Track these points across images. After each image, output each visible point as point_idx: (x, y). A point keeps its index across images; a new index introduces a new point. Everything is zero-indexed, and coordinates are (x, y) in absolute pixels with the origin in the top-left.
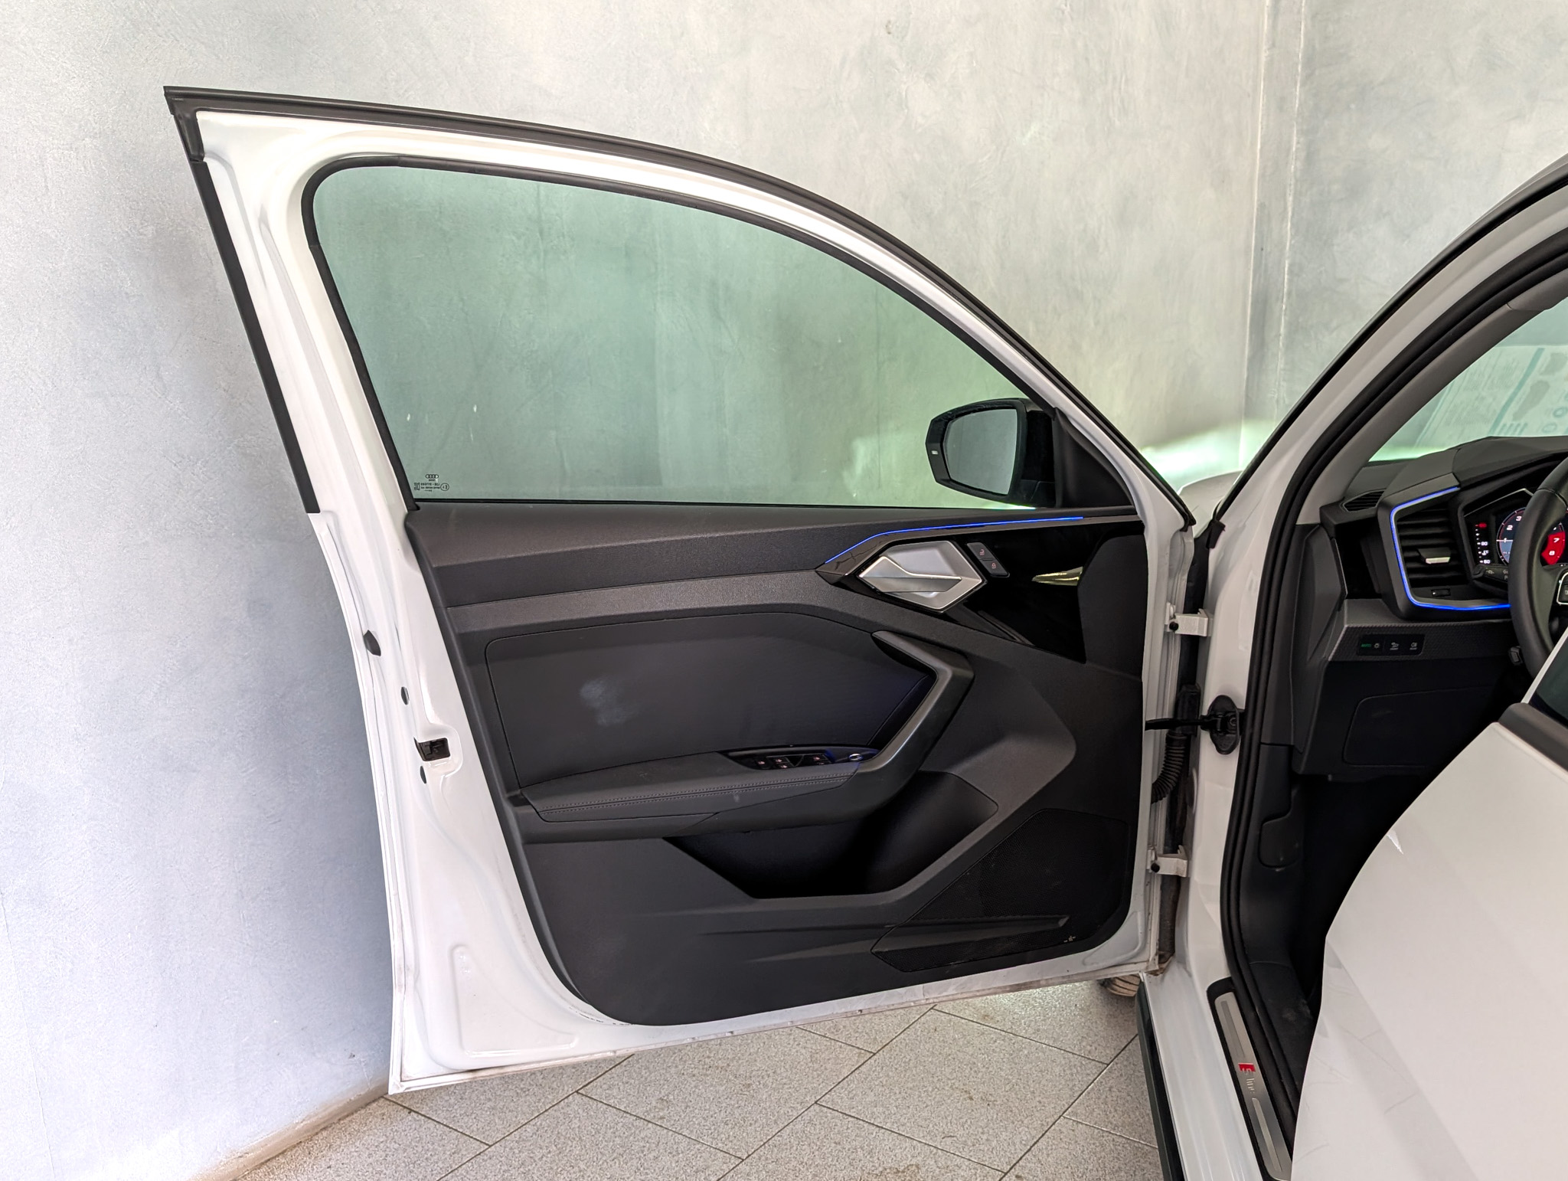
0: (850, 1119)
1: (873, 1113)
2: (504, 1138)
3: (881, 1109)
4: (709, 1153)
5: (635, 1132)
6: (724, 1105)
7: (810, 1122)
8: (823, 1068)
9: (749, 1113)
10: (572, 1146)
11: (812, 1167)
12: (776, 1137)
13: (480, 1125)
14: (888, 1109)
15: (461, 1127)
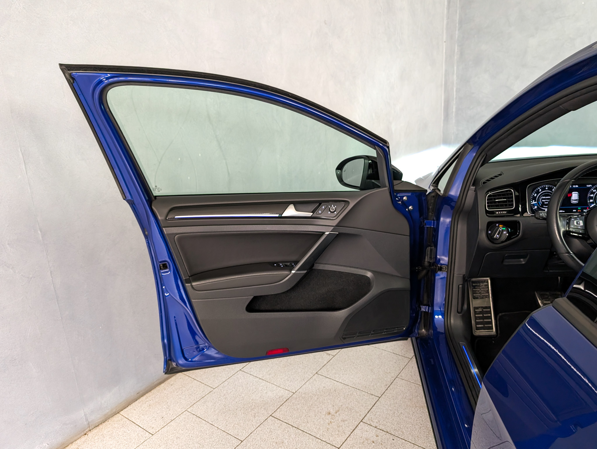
0: (328, 379)
1: (335, 376)
2: (218, 386)
3: (337, 375)
4: (283, 390)
5: (259, 384)
6: (287, 374)
7: (315, 379)
8: (318, 361)
9: (295, 377)
10: (239, 389)
11: (317, 395)
12: (304, 385)
13: (211, 382)
14: (340, 375)
15: (205, 382)
